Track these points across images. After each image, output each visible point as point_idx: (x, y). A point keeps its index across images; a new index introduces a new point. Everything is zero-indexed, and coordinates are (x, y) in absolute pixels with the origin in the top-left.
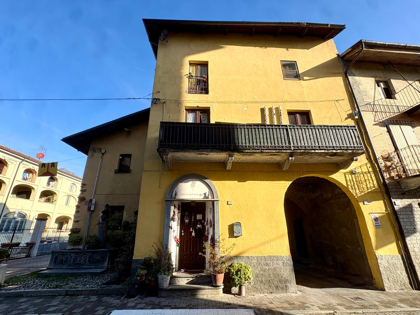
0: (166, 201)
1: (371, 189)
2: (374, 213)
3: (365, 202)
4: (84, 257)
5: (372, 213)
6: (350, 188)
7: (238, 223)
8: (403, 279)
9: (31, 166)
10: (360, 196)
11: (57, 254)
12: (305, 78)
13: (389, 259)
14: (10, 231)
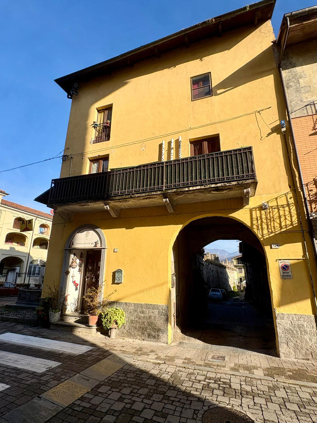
0: (65, 250)
1: (286, 227)
2: (283, 260)
3: (273, 245)
4: (35, 295)
5: (281, 260)
6: (255, 229)
7: (119, 270)
8: (311, 346)
9: (44, 222)
10: (267, 238)
11: (20, 292)
12: (219, 92)
13: (295, 319)
14: (36, 275)
